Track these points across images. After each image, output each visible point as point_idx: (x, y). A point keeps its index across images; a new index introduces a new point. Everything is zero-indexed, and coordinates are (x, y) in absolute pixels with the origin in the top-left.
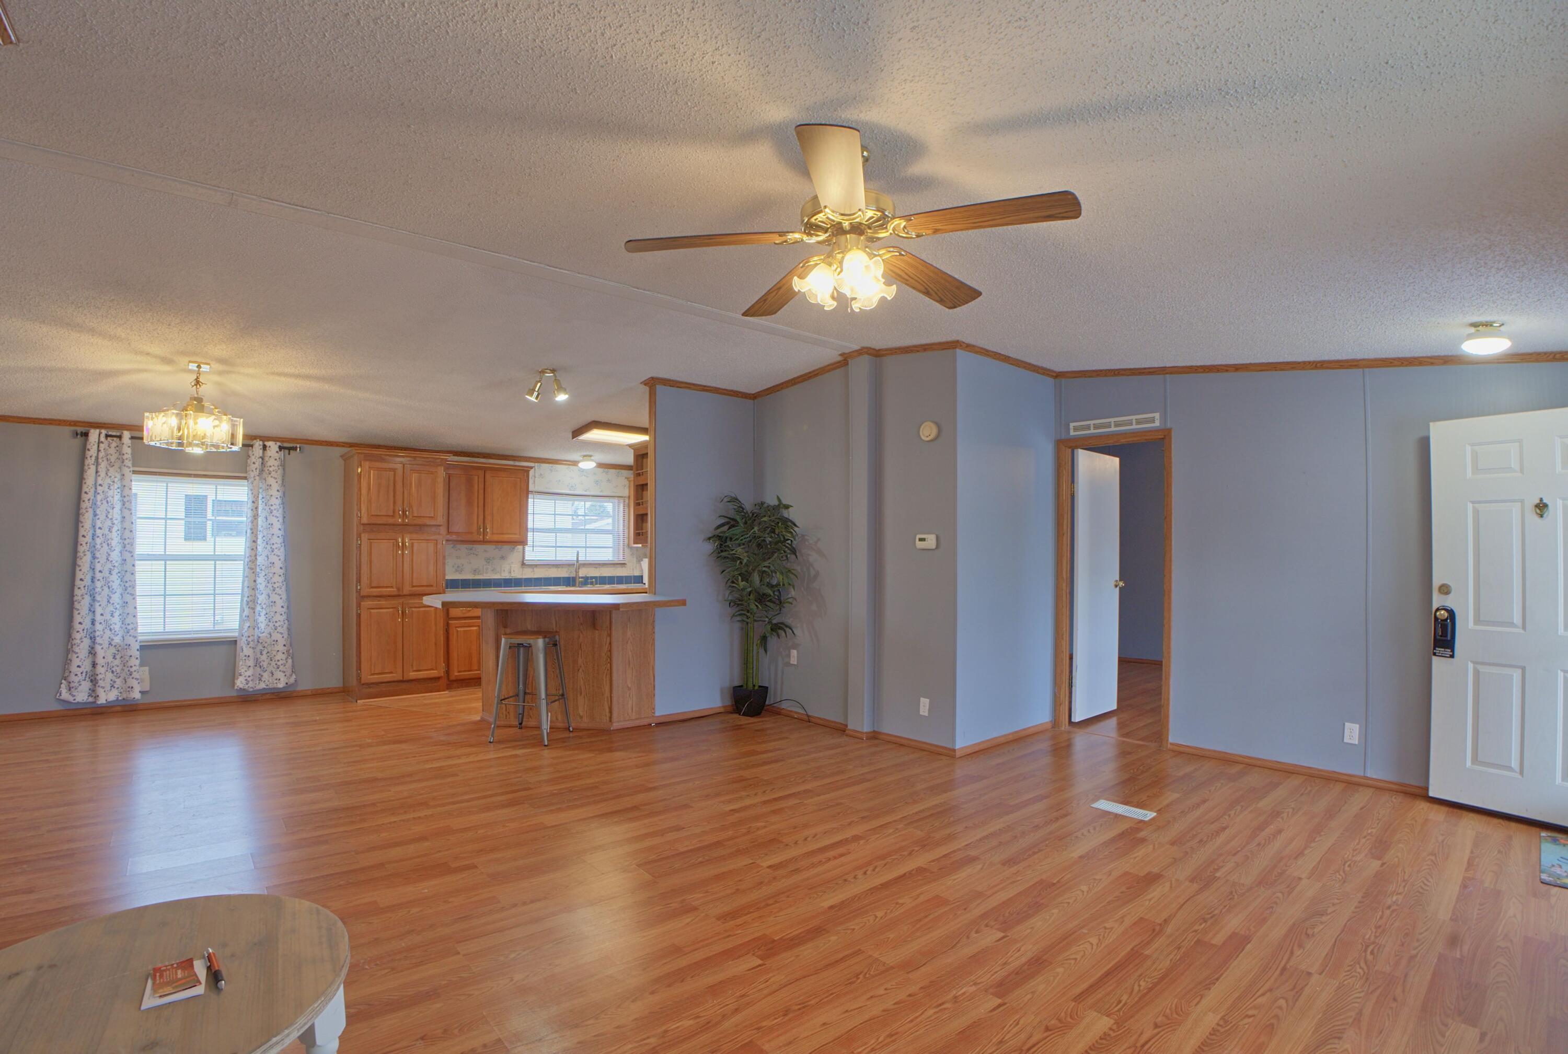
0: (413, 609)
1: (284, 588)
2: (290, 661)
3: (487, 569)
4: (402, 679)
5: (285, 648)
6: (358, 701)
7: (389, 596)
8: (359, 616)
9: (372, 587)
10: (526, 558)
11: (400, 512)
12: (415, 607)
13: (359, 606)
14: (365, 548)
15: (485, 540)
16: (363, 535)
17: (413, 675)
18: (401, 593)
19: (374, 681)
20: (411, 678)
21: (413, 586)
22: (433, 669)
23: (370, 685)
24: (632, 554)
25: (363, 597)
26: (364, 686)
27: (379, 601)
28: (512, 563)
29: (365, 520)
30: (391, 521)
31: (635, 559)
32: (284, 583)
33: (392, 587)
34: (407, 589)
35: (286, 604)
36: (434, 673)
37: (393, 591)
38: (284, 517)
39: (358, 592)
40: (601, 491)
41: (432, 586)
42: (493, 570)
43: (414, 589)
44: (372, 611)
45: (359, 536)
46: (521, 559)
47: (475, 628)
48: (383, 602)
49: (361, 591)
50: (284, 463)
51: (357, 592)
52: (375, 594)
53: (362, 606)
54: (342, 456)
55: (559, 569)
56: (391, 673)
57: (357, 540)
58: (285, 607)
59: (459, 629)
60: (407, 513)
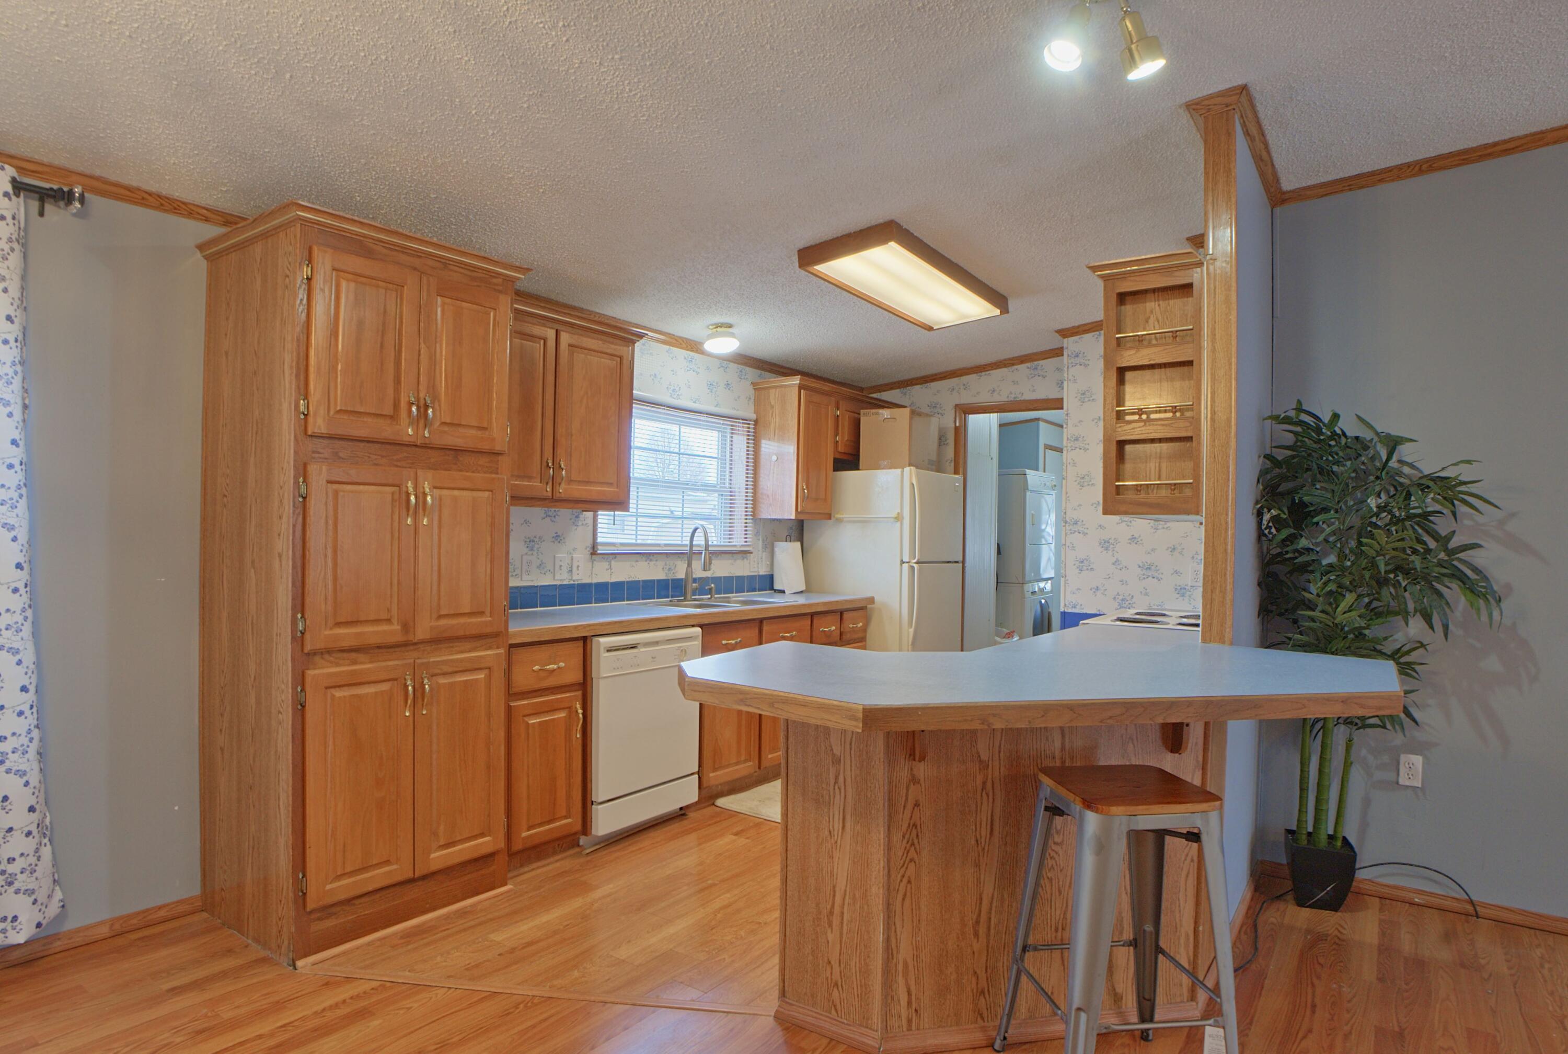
0: (442, 680)
1: (27, 629)
2: (46, 852)
3: (529, 563)
4: (411, 875)
5: (34, 817)
6: (299, 963)
7: (379, 647)
8: (300, 708)
9: (338, 624)
10: (599, 540)
11: (414, 409)
12: (444, 674)
13: (300, 680)
14: (317, 507)
15: (557, 496)
16: (313, 469)
17: (439, 858)
18: (411, 637)
19: (343, 896)
20: (434, 867)
21: (440, 617)
22: (482, 835)
23: (327, 910)
24: (757, 534)
25: (314, 653)
26: (313, 916)
27: (354, 662)
28: (574, 549)
29: (319, 424)
30: (387, 431)
31: (760, 542)
32: (29, 613)
33: (389, 621)
34: (424, 629)
35: (34, 680)
36: (485, 844)
37: (391, 631)
38: (25, 407)
39: (299, 639)
40: (716, 406)
41: (482, 613)
42: (538, 567)
43: (443, 622)
44: (338, 693)
45: (302, 471)
46: (589, 542)
47: (562, 714)
48: (365, 666)
49: (308, 636)
50: (25, 237)
51: (294, 638)
52: (346, 644)
53: (308, 680)
54: (201, 247)
55: (652, 563)
56: (387, 862)
57: (296, 483)
58: (32, 689)
59: (532, 721)
60: (430, 411)
